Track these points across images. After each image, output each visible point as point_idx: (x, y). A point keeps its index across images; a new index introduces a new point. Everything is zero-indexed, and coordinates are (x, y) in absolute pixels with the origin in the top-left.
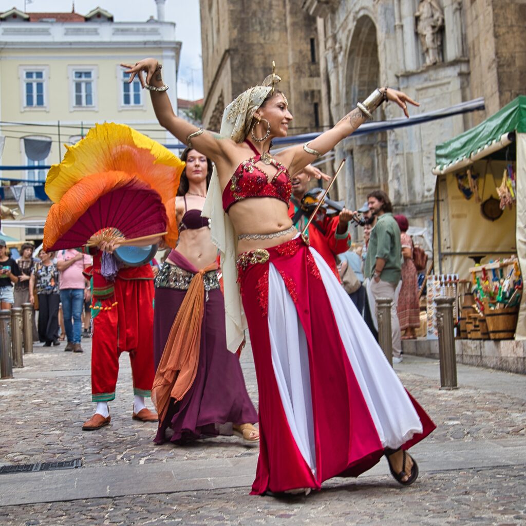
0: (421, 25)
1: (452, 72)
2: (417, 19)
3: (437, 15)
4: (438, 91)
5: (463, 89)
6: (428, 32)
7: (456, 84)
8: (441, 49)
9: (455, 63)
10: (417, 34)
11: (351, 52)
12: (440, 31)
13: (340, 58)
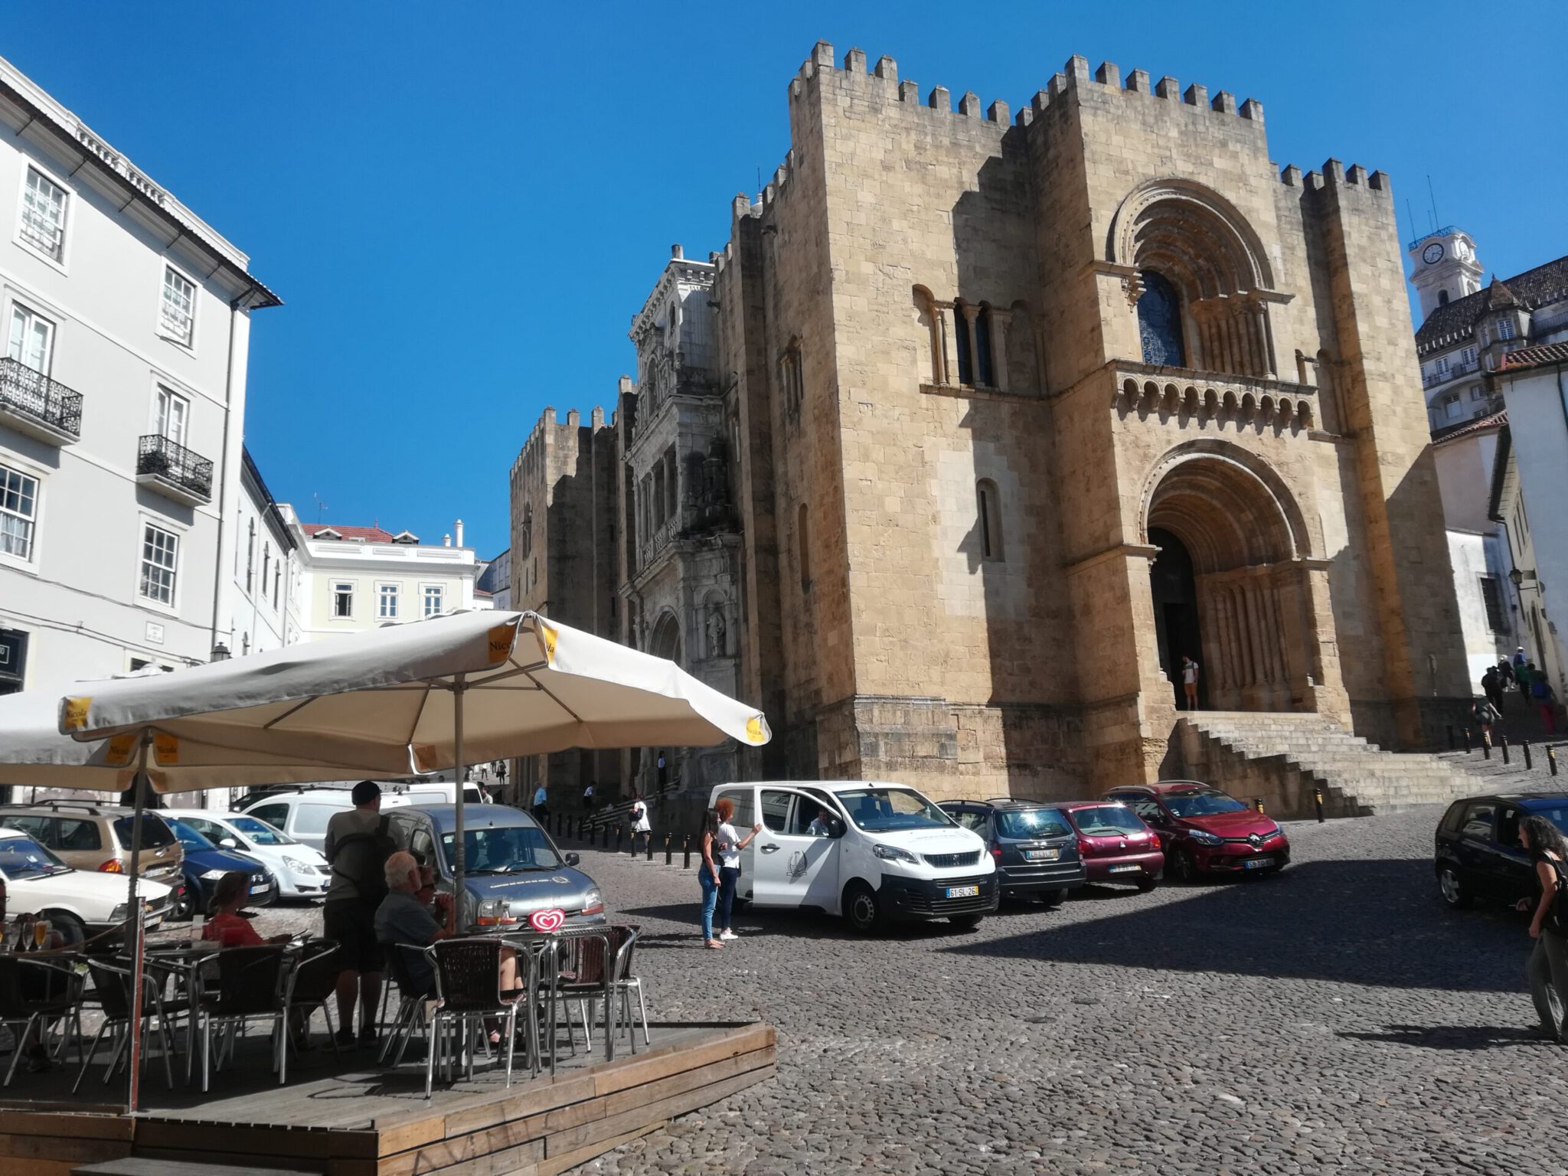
0: (711, 630)
1: (730, 663)
2: (708, 626)
3: (721, 625)
4: (720, 675)
5: (736, 674)
6: (714, 635)
7: (733, 671)
8: (723, 647)
9: (730, 657)
10: (707, 635)
11: (656, 631)
12: (722, 636)
13: (647, 633)
